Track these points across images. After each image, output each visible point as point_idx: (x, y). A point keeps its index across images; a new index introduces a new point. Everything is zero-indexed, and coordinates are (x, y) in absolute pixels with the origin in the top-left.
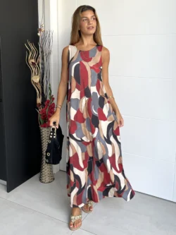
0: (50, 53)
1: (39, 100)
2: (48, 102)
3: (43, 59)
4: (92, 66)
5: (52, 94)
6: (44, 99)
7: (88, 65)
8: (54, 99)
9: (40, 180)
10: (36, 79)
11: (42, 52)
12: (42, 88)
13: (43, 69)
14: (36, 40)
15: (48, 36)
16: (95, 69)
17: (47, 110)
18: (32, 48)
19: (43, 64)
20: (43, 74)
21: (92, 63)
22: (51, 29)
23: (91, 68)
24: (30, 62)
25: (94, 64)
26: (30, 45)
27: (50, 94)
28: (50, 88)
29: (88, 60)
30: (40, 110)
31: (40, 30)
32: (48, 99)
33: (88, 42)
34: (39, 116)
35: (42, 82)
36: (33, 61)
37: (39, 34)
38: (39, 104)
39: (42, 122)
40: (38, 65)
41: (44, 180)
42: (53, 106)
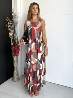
0: (17, 23)
1: (12, 44)
2: (17, 44)
3: (14, 25)
7: (35, 29)
8: (19, 43)
10: (11, 34)
11: (14, 22)
12: (14, 38)
13: (14, 30)
14: (11, 17)
15: (16, 15)
17: (16, 48)
18: (9, 20)
19: (14, 28)
20: (14, 32)
21: (37, 28)
22: (18, 13)
24: (8, 27)
25: (38, 28)
26: (9, 19)
27: (17, 41)
28: (17, 38)
29: (35, 26)
30: (13, 48)
31: (13, 13)
32: (16, 43)
34: (12, 51)
35: (13, 35)
36: (10, 26)
37: (12, 14)
38: (13, 45)
39: (14, 53)
40: (12, 28)
41: (14, 80)
42: (18, 46)
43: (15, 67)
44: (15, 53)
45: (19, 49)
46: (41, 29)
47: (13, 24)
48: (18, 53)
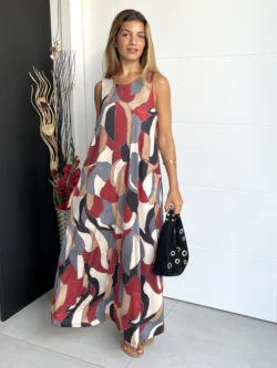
0: (71, 87)
1: (54, 165)
2: (70, 167)
3: (59, 96)
4: (133, 108)
5: (76, 154)
6: (62, 162)
7: (129, 107)
8: (78, 162)
10: (48, 130)
11: (58, 85)
12: (59, 146)
13: (60, 113)
14: (47, 66)
15: (67, 59)
16: (139, 115)
17: (67, 182)
18: (41, 79)
19: (59, 105)
20: (60, 121)
21: (134, 104)
22: (73, 49)
23: (133, 112)
24: (38, 103)
25: (138, 105)
26: (38, 74)
27: (73, 154)
28: (72, 145)
29: (129, 99)
30: (55, 183)
31: (55, 49)
32: (69, 162)
33: (130, 70)
35: (58, 134)
36: (43, 100)
37: (52, 57)
38: (55, 172)
39: (59, 200)
40: (52, 106)
44: (64, 200)
47: (55, 91)
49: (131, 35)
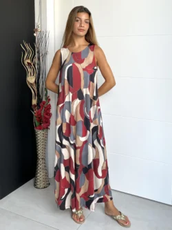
0: (46, 54)
1: (34, 102)
2: (44, 103)
3: (39, 59)
4: (84, 67)
5: (48, 95)
6: (40, 100)
7: (81, 67)
8: (49, 100)
9: (35, 185)
10: (31, 79)
11: (38, 52)
12: (38, 90)
13: (39, 69)
14: (32, 41)
15: (44, 35)
16: (87, 71)
17: (43, 110)
18: (28, 48)
19: (39, 64)
20: (39, 74)
21: (85, 65)
22: (48, 30)
24: (26, 63)
26: (26, 45)
27: (46, 95)
28: (46, 89)
30: (35, 113)
31: (37, 30)
32: (44, 100)
34: (34, 118)
35: (37, 82)
36: (29, 61)
37: (35, 35)
38: (35, 106)
39: (37, 124)
40: (34, 65)
41: (38, 186)
42: (49, 108)
43: (40, 155)
44: (41, 124)
45: (50, 115)
46: (95, 68)
47: (36, 56)
48: (48, 122)
49: (81, 21)
